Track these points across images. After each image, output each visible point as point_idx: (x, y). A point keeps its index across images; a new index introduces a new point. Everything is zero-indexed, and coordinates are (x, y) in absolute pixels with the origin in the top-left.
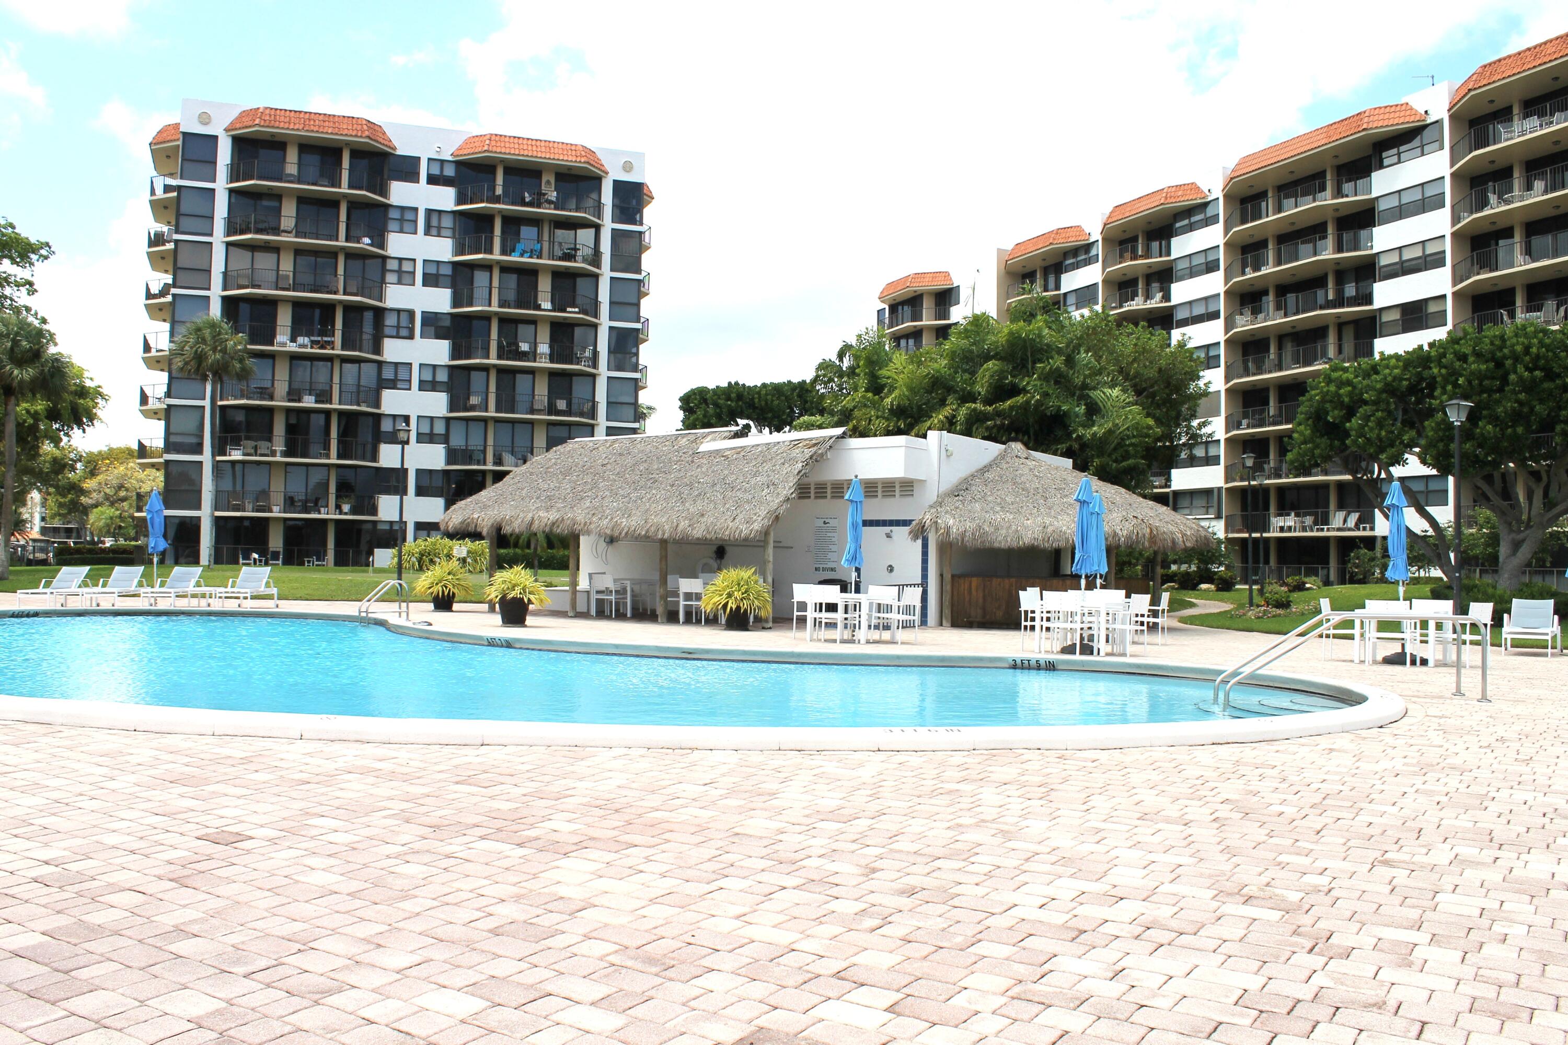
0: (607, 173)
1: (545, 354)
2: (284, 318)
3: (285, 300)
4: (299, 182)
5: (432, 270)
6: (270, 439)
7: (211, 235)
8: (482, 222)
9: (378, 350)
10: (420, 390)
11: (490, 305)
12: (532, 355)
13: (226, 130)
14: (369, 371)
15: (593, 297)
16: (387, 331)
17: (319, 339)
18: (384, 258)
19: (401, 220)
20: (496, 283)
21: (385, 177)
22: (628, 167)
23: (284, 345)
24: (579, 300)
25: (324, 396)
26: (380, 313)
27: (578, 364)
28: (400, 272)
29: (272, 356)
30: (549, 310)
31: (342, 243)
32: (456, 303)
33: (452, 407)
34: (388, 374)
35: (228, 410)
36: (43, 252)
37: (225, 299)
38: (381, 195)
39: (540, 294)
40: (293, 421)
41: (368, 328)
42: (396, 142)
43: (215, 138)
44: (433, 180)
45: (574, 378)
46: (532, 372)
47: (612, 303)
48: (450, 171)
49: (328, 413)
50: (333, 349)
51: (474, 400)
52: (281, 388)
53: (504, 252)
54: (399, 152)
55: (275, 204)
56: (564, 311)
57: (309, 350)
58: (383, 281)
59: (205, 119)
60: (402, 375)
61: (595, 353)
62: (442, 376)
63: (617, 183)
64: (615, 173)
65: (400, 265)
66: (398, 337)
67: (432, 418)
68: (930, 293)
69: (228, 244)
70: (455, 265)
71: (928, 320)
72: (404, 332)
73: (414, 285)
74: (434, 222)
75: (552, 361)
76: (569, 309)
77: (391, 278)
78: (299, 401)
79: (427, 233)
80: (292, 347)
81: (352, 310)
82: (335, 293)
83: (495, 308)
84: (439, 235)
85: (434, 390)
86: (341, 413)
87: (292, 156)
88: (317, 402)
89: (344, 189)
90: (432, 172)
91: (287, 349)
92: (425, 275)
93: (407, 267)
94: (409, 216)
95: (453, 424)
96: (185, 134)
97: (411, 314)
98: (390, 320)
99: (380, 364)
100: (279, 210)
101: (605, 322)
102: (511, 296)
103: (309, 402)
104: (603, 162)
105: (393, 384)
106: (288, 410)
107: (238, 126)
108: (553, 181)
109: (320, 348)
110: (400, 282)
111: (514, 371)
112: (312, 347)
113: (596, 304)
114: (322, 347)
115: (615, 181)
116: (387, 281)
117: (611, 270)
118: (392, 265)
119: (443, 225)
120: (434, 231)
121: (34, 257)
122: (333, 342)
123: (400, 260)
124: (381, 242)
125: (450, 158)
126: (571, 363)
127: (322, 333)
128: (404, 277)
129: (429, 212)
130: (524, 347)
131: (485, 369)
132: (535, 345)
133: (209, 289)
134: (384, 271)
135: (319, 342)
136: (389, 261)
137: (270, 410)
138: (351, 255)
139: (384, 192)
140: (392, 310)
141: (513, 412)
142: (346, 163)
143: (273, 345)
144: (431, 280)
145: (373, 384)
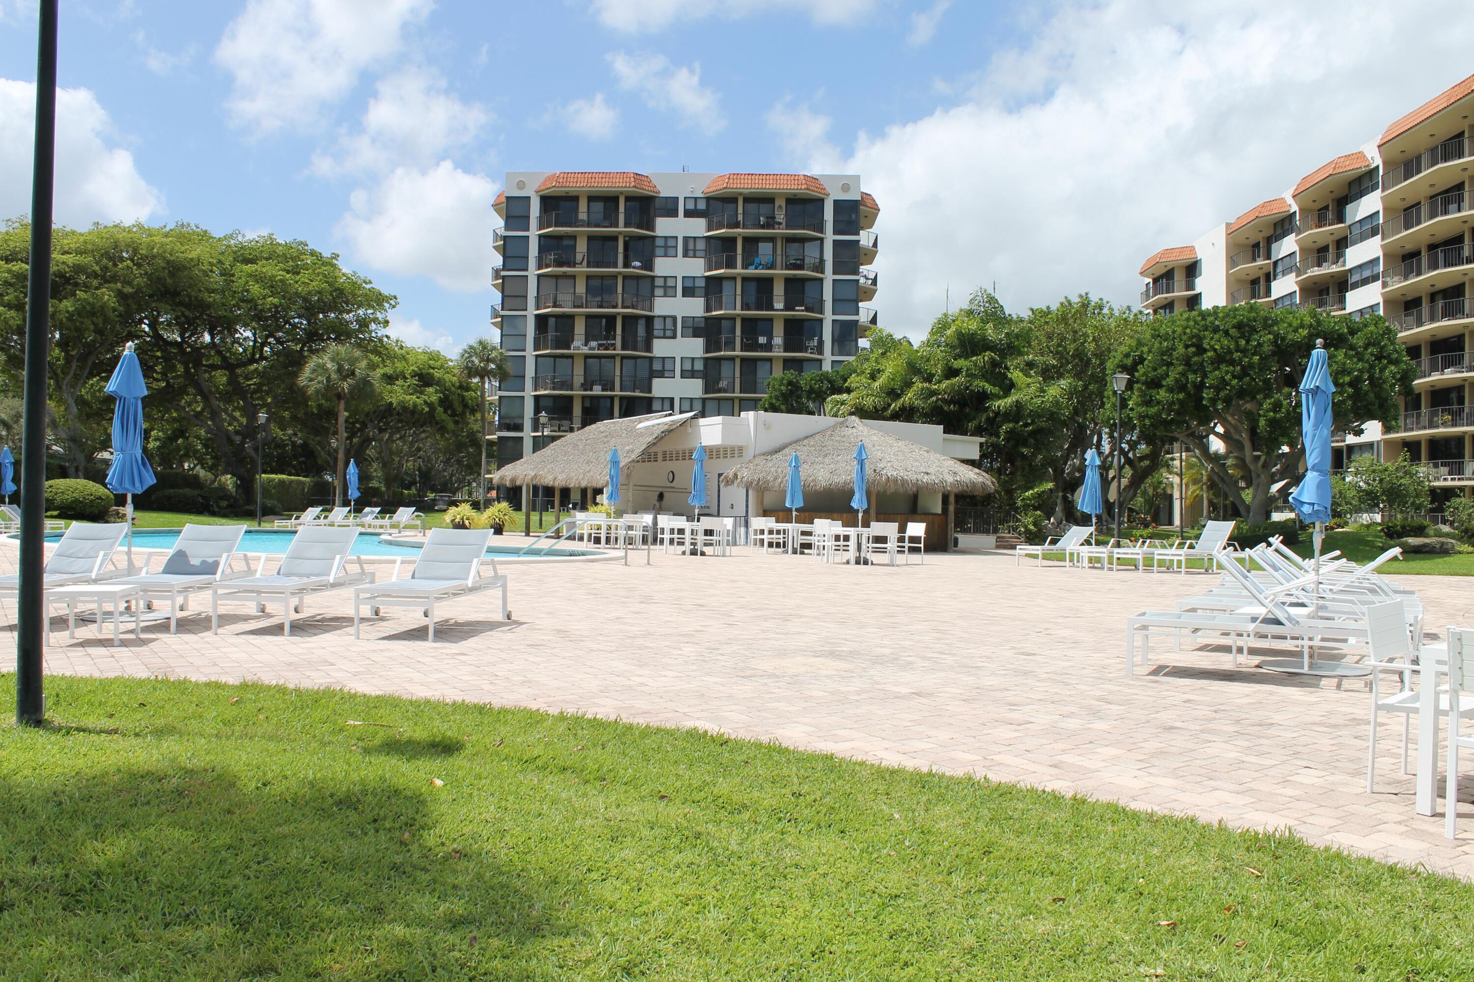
0: (828, 195)
1: (778, 345)
2: (580, 328)
3: (580, 315)
4: (588, 226)
5: (689, 284)
6: (571, 420)
7: (527, 270)
8: (728, 243)
9: (649, 348)
10: (682, 377)
11: (735, 309)
12: (768, 347)
13: (537, 192)
14: (643, 366)
15: (819, 297)
16: (656, 333)
17: (605, 342)
18: (653, 278)
19: (666, 247)
20: (739, 291)
21: (652, 214)
22: (846, 188)
23: (578, 348)
24: (807, 301)
25: (608, 385)
26: (650, 320)
27: (806, 352)
28: (665, 287)
29: (571, 357)
30: (781, 310)
31: (620, 269)
32: (708, 309)
33: (707, 390)
34: (657, 366)
35: (541, 399)
36: (392, 302)
37: (538, 317)
38: (648, 230)
39: (775, 298)
40: (588, 404)
41: (641, 331)
42: (659, 188)
43: (528, 198)
44: (688, 214)
45: (804, 363)
46: (770, 360)
47: (834, 300)
48: (702, 206)
49: (612, 398)
50: (614, 349)
51: (723, 384)
52: (579, 379)
53: (745, 266)
54: (661, 195)
55: (571, 242)
56: (794, 310)
57: (596, 352)
58: (653, 295)
59: (521, 185)
60: (668, 366)
61: (821, 342)
62: (699, 366)
63: (837, 203)
64: (837, 194)
65: (665, 282)
66: (664, 337)
67: (691, 399)
68: (1180, 267)
69: (539, 276)
70: (708, 278)
71: (1180, 293)
72: (668, 333)
73: (675, 296)
74: (691, 246)
75: (785, 351)
76: (797, 308)
77: (658, 292)
78: (591, 390)
79: (685, 255)
80: (585, 350)
81: (630, 321)
82: (615, 307)
83: (738, 311)
84: (695, 257)
85: (693, 377)
86: (622, 398)
87: (583, 206)
88: (603, 390)
89: (621, 229)
90: (687, 207)
91: (580, 351)
92: (684, 288)
93: (670, 283)
94: (671, 243)
95: (708, 403)
96: (507, 198)
97: (674, 318)
98: (658, 325)
99: (651, 359)
100: (574, 247)
101: (829, 317)
102: (752, 299)
103: (597, 391)
104: (825, 186)
105: (661, 374)
106: (584, 397)
107: (543, 188)
108: (784, 205)
109: (604, 350)
110: (665, 295)
111: (755, 360)
112: (598, 349)
113: (821, 302)
114: (607, 349)
115: (835, 201)
116: (656, 294)
117: (834, 274)
118: (659, 282)
119: (697, 248)
120: (691, 253)
121: (386, 305)
122: (614, 344)
123: (665, 278)
124: (648, 265)
125: (702, 196)
126: (802, 352)
127: (607, 338)
128: (669, 291)
129: (686, 239)
130: (762, 340)
131: (732, 359)
132: (770, 338)
133: (526, 310)
134: (653, 287)
135: (604, 344)
136: (656, 279)
137: (570, 398)
138: (626, 277)
139: (651, 226)
140: (659, 316)
141: (755, 393)
142: (622, 208)
143: (569, 348)
144: (688, 292)
145: (646, 375)
